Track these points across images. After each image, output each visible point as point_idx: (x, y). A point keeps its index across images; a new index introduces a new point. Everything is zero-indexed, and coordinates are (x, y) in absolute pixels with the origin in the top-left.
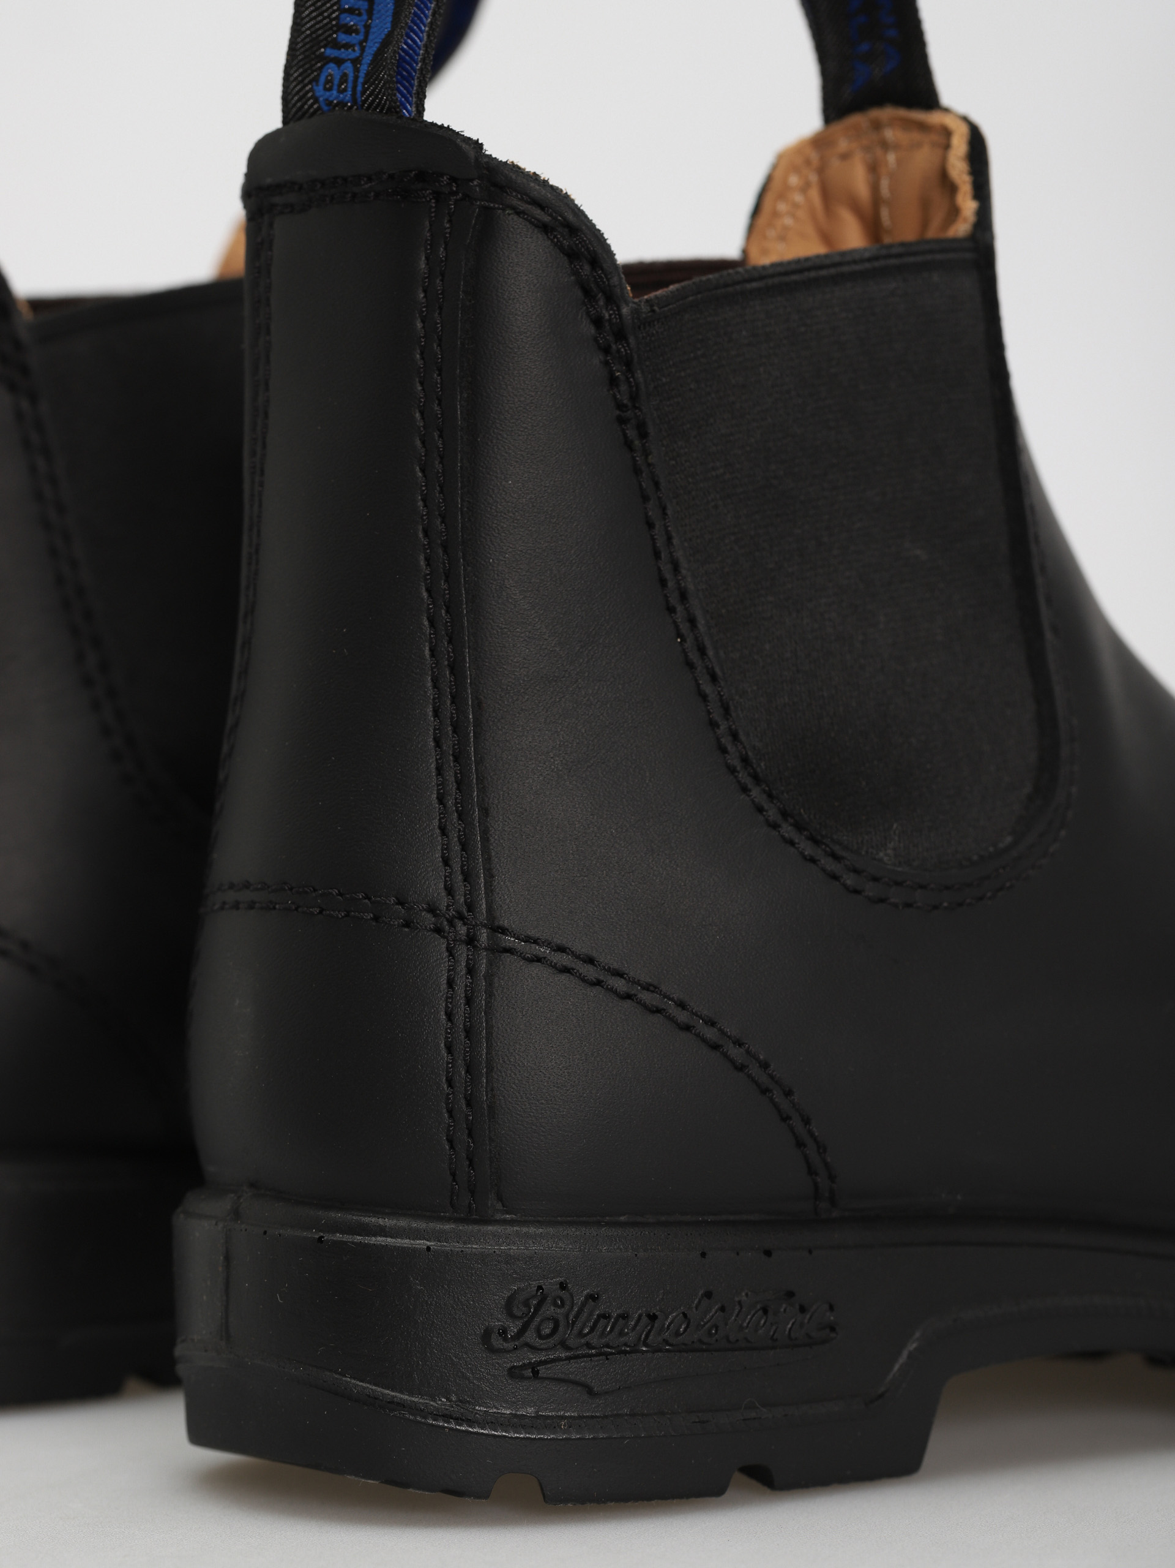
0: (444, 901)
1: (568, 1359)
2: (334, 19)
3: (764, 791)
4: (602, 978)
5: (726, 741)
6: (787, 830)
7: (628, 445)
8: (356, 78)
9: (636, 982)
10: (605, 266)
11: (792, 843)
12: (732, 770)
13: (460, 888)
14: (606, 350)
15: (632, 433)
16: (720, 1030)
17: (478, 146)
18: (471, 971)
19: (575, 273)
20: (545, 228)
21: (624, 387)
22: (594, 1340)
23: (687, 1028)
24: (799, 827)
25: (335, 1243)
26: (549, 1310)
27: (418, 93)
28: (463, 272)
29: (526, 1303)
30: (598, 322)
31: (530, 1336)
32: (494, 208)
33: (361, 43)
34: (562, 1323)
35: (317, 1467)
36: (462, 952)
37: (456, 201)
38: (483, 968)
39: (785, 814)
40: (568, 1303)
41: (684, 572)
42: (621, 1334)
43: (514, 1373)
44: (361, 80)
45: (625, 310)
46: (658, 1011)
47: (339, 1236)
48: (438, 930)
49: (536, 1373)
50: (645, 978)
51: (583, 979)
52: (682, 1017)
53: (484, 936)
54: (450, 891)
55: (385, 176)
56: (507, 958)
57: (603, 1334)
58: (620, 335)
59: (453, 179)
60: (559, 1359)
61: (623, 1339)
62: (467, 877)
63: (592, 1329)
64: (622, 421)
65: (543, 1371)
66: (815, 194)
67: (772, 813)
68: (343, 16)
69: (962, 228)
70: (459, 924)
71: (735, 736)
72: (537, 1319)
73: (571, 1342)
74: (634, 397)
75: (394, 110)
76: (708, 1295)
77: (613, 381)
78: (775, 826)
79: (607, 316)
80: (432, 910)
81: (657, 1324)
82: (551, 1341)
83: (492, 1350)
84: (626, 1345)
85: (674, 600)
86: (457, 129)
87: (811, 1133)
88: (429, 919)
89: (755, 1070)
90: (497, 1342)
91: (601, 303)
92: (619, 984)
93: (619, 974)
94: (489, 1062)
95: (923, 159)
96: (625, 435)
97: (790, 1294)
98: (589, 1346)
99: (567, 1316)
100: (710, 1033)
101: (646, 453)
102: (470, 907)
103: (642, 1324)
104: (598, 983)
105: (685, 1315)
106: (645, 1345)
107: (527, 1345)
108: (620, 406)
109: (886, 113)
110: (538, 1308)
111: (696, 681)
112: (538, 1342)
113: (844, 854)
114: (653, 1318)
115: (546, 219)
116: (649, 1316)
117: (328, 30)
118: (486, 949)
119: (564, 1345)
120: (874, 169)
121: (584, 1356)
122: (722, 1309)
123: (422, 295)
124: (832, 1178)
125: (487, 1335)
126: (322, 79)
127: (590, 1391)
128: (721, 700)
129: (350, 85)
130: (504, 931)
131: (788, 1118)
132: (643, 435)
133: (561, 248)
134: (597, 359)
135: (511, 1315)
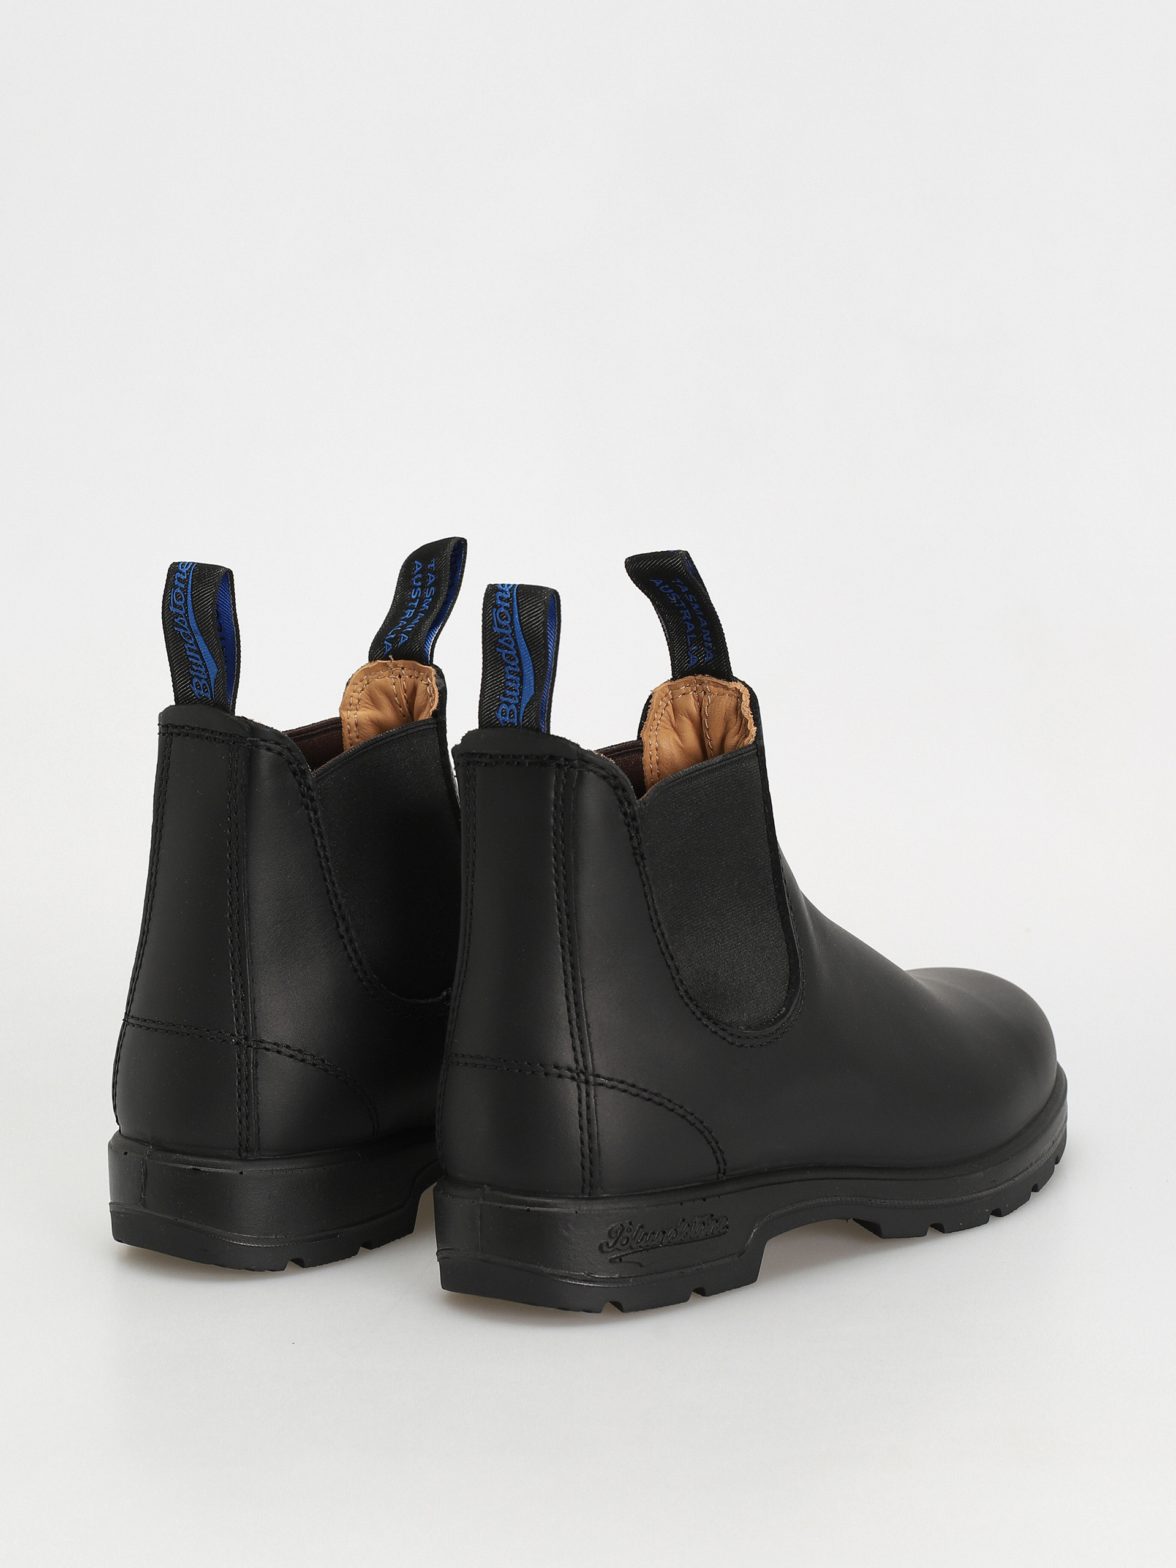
0: (574, 1066)
1: (633, 1253)
2: (503, 683)
3: (695, 1005)
4: (639, 1093)
5: (678, 984)
6: (705, 1021)
7: (638, 864)
8: (519, 714)
9: (651, 1093)
10: (628, 791)
11: (707, 1026)
12: (682, 997)
13: (580, 1059)
14: (628, 825)
15: (639, 859)
16: (685, 1109)
17: (578, 746)
18: (588, 1095)
19: (616, 794)
20: (604, 778)
21: (635, 840)
22: (643, 1245)
23: (672, 1110)
24: (709, 1019)
25: (535, 1211)
26: (625, 1234)
27: (547, 720)
28: (573, 799)
29: (616, 1232)
30: (625, 814)
31: (618, 1245)
32: (584, 771)
33: (518, 696)
34: (630, 1239)
35: (486, 1296)
36: (583, 1086)
37: (568, 769)
38: (592, 1093)
39: (703, 1014)
40: (633, 1230)
41: (659, 914)
42: (653, 1241)
43: (611, 1261)
44: (521, 715)
45: (635, 808)
46: (661, 1104)
47: (536, 1208)
48: (573, 1078)
49: (621, 1260)
50: (655, 1091)
51: (644, 1098)
52: (670, 1106)
53: (591, 1078)
54: (577, 1061)
55: (534, 757)
56: (601, 1088)
57: (646, 1241)
58: (634, 819)
59: (566, 759)
60: (629, 1254)
61: (653, 1243)
62: (584, 1055)
63: (641, 1240)
64: (634, 854)
65: (623, 1259)
66: (670, 709)
67: (699, 1015)
68: (507, 682)
69: (751, 739)
70: (582, 1075)
71: (681, 981)
72: (621, 1238)
73: (634, 1246)
74: (639, 844)
75: (538, 730)
76: (684, 1220)
77: (631, 838)
78: (700, 1019)
79: (629, 812)
80: (570, 1070)
81: (666, 1235)
82: (626, 1247)
83: (603, 1252)
84: (654, 1245)
85: (656, 926)
86: (568, 739)
87: (719, 1147)
88: (569, 1074)
89: (698, 1125)
90: (605, 1249)
91: (626, 806)
92: (646, 1095)
93: (645, 1091)
94: (598, 1133)
95: (726, 702)
96: (636, 860)
97: (712, 1215)
98: (640, 1247)
99: (632, 1236)
100: (681, 1111)
101: (644, 867)
102: (586, 1068)
103: (660, 1235)
104: (637, 1095)
105: (676, 1230)
106: (661, 1244)
107: (617, 1249)
108: (634, 848)
109: (707, 678)
110: (621, 1233)
111: (666, 960)
112: (622, 1248)
113: (727, 1028)
114: (664, 1233)
115: (605, 774)
116: (662, 1232)
117: (500, 687)
118: (593, 1085)
119: (631, 1248)
120: (699, 701)
121: (638, 1251)
122: (689, 1225)
123: (553, 808)
124: (725, 1164)
125: (601, 1247)
126: (500, 710)
127: (641, 1265)
128: (676, 967)
129: (516, 716)
130: (598, 1076)
131: (711, 1143)
132: (643, 858)
133: (610, 784)
134: (625, 829)
135: (610, 1237)
